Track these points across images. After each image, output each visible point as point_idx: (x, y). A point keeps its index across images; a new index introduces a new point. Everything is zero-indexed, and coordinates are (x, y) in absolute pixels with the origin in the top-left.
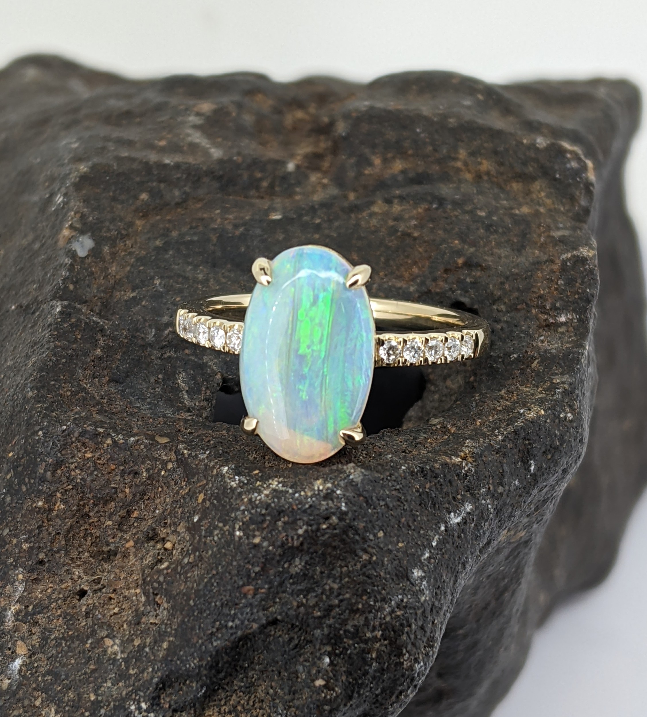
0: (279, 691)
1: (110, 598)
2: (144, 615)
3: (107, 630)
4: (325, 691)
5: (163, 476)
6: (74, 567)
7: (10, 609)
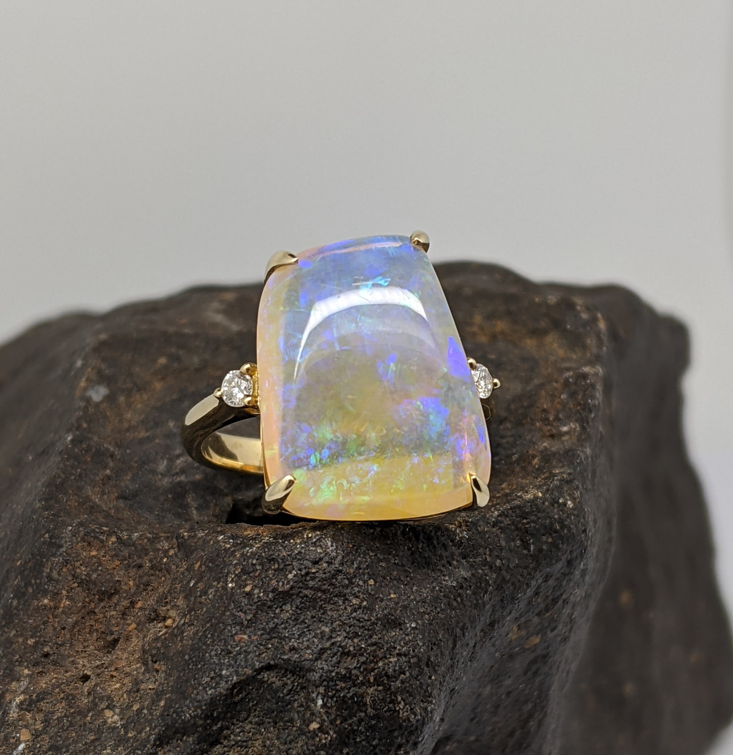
0: (276, 741)
1: (112, 676)
2: (143, 683)
3: (107, 701)
4: (319, 734)
5: (165, 564)
6: (78, 658)
7: (15, 700)
